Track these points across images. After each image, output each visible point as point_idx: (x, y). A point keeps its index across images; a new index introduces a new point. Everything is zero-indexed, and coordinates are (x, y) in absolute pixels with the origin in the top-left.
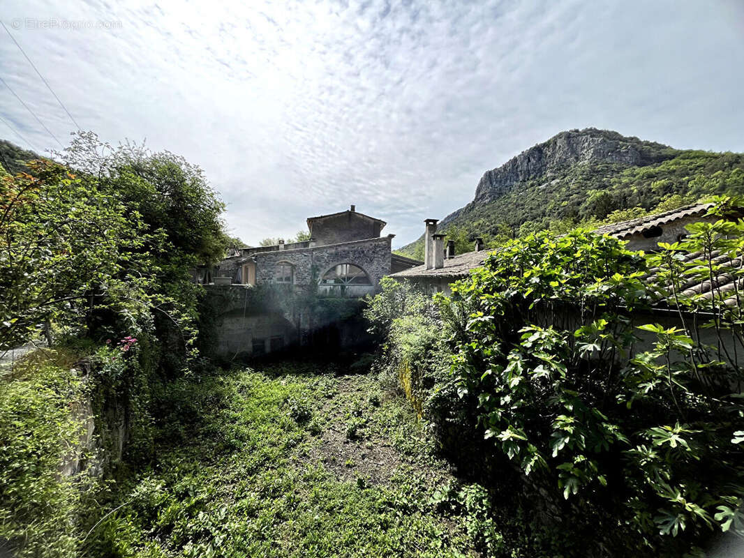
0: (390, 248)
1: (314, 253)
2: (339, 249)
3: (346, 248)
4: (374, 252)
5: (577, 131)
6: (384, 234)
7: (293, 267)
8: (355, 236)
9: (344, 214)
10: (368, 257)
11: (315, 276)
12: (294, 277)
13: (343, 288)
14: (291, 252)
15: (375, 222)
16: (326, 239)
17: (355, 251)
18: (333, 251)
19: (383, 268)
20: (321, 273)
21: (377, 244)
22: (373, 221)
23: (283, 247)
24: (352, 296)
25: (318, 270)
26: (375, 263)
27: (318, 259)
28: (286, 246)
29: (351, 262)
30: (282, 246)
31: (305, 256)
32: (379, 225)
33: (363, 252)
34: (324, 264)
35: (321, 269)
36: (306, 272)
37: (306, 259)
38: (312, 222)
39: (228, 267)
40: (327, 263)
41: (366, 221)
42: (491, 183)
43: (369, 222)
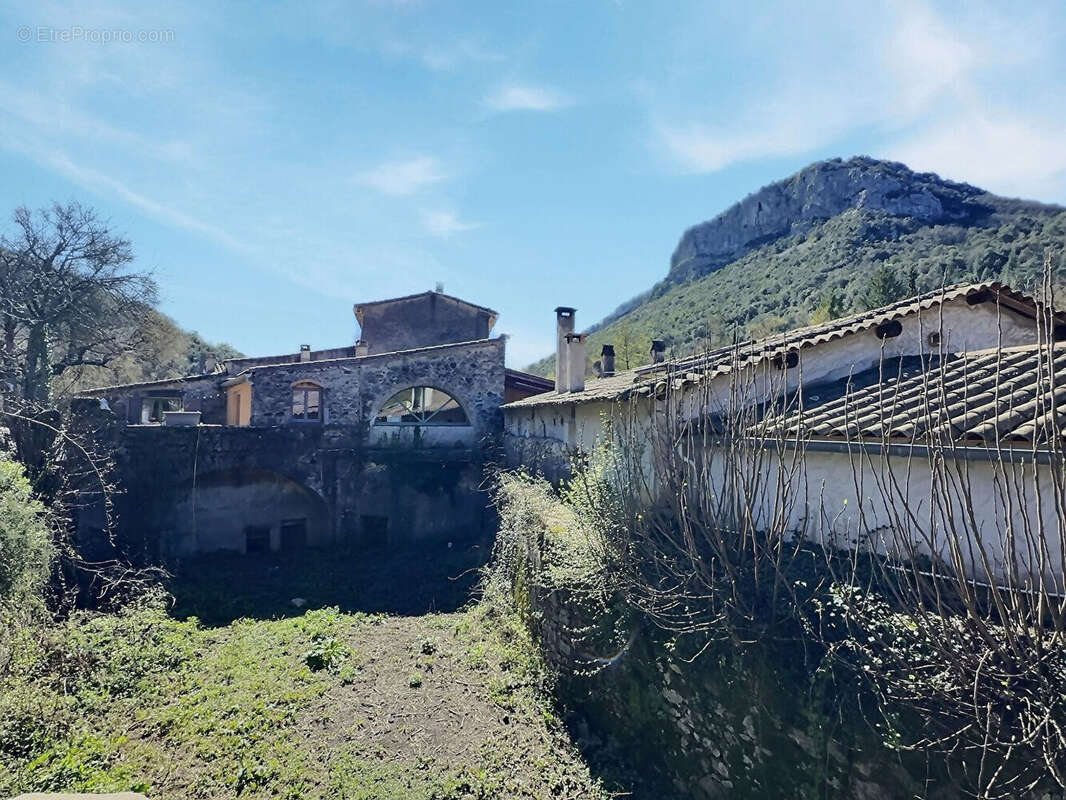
0: (502, 358)
1: (363, 367)
2: (411, 360)
3: (423, 359)
4: (474, 366)
5: (839, 161)
6: (495, 332)
7: (323, 392)
8: (442, 338)
9: (423, 298)
10: (464, 374)
11: (367, 409)
12: (326, 410)
13: (417, 431)
14: (321, 365)
15: (479, 313)
16: (389, 343)
17: (439, 364)
18: (398, 363)
19: (490, 394)
20: (378, 403)
21: (478, 350)
22: (475, 311)
23: (309, 357)
24: (434, 443)
25: (372, 398)
26: (476, 385)
27: (372, 378)
28: (314, 355)
29: (431, 385)
30: (306, 355)
31: (347, 372)
32: (485, 317)
33: (453, 365)
34: (381, 387)
35: (377, 396)
36: (348, 402)
37: (347, 377)
38: (364, 312)
39: (202, 393)
40: (388, 385)
41: (461, 310)
42: (696, 245)
43: (468, 312)
